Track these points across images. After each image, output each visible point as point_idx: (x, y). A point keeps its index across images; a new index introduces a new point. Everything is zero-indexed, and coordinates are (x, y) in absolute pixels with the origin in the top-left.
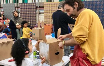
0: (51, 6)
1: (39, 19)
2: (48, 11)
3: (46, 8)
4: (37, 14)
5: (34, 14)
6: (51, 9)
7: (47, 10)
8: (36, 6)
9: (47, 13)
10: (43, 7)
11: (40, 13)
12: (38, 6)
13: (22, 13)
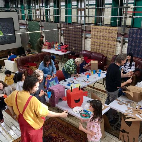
0: (99, 30)
1: (85, 45)
2: (96, 37)
3: (94, 32)
4: (83, 39)
5: (79, 38)
6: (99, 35)
7: (94, 35)
8: (82, 29)
9: (94, 38)
10: (90, 31)
11: (86, 38)
12: (85, 30)
13: (65, 36)
